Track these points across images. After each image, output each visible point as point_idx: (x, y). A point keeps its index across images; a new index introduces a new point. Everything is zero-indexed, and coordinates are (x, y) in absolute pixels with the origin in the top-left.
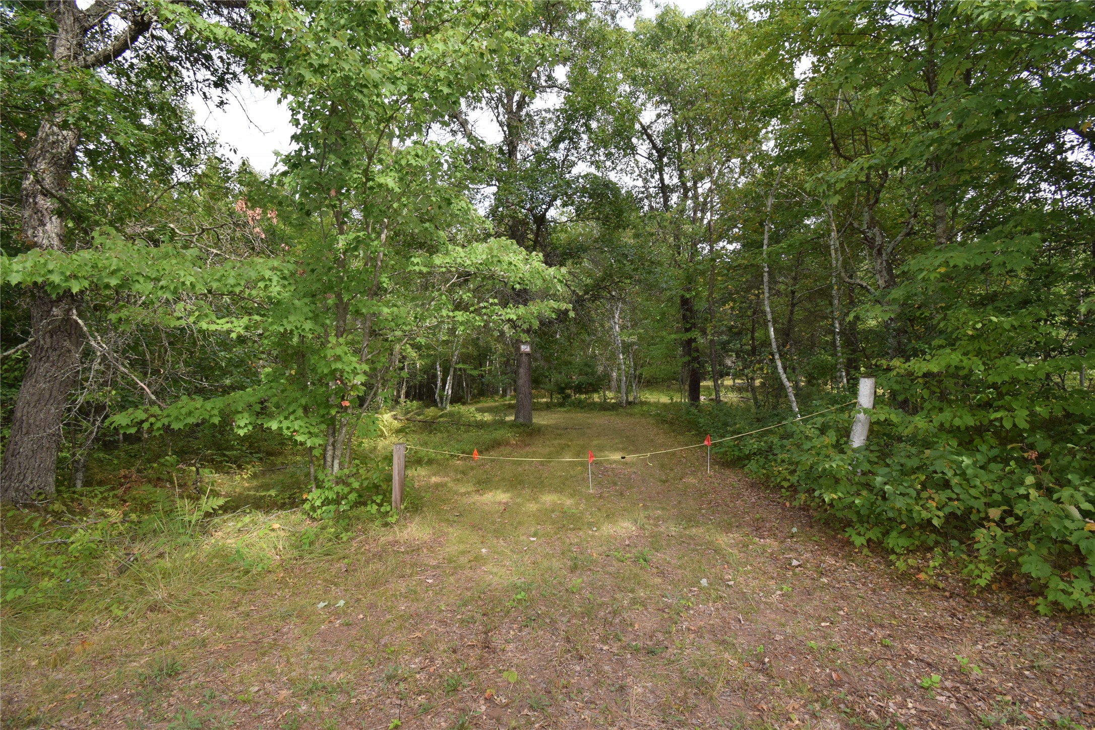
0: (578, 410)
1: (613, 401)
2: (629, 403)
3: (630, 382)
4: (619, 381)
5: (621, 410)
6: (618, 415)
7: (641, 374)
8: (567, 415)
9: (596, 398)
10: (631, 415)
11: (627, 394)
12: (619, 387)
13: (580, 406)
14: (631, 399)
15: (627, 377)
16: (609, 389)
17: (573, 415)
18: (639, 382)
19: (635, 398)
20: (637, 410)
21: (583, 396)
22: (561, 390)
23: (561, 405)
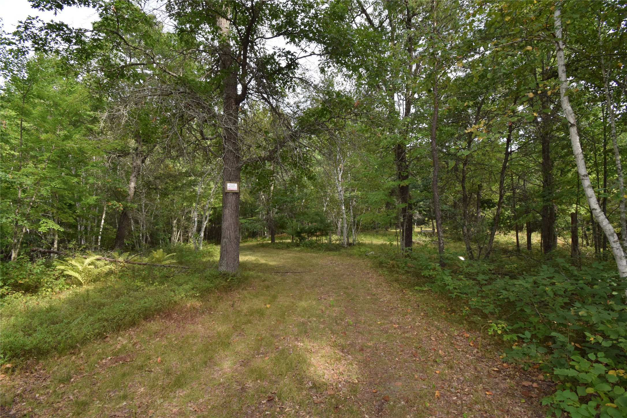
0: (309, 249)
1: (337, 242)
2: (350, 244)
3: (350, 229)
4: (342, 227)
5: (343, 250)
6: (340, 255)
7: (359, 222)
8: (298, 255)
9: (324, 240)
10: (351, 255)
11: (348, 237)
12: (342, 232)
13: (313, 246)
14: (351, 241)
15: (348, 225)
16: (335, 233)
17: (303, 255)
18: (357, 228)
19: (354, 241)
20: (355, 251)
21: (314, 238)
22: (298, 234)
23: (298, 245)
